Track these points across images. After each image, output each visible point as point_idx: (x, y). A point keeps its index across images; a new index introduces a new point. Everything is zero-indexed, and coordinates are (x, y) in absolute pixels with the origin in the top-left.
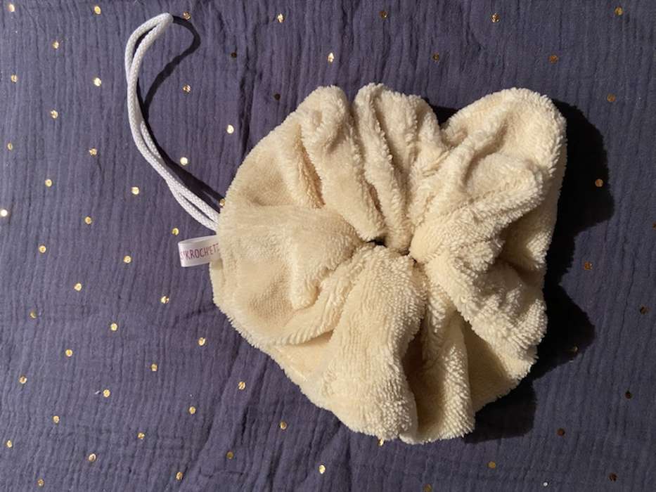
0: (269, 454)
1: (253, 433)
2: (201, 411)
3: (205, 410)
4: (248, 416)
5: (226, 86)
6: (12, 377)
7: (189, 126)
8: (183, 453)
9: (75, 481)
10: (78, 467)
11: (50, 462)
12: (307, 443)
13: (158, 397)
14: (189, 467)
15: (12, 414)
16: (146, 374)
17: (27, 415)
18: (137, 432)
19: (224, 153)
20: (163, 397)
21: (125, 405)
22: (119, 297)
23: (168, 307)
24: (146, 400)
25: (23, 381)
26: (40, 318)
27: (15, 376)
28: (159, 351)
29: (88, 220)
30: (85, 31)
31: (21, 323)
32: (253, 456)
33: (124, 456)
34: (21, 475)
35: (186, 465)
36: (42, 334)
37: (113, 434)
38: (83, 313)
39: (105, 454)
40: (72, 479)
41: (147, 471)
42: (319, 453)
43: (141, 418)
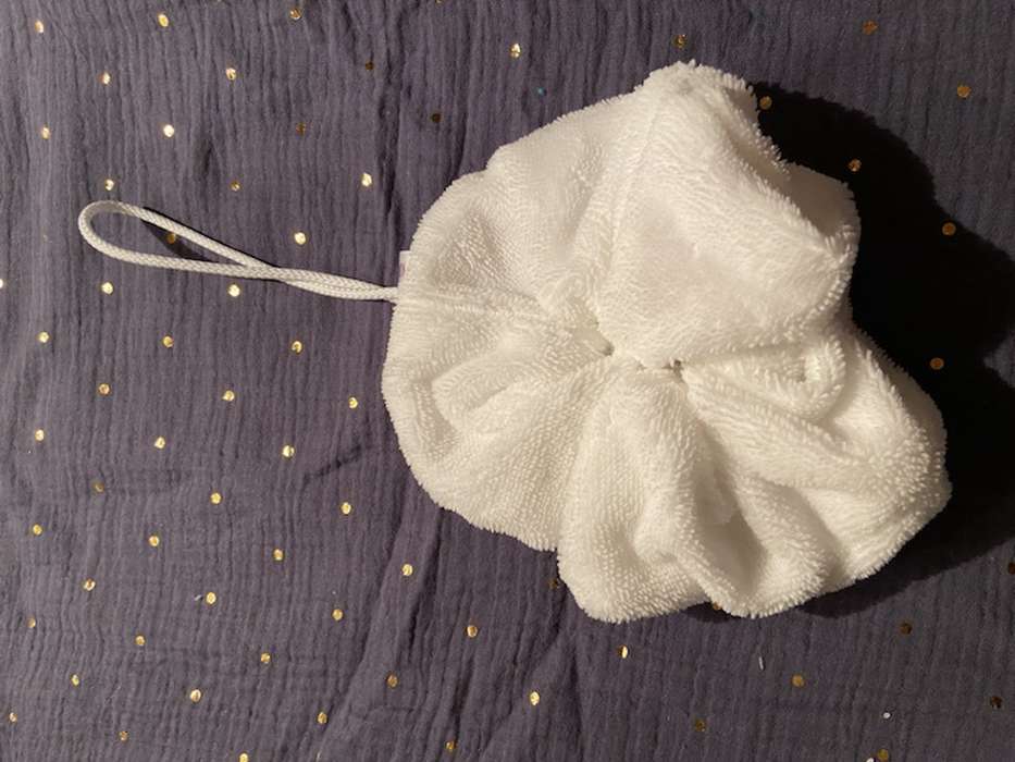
0: (451, 675)
1: (426, 646)
2: (351, 615)
3: (356, 612)
4: (418, 618)
5: (357, 115)
6: (74, 581)
7: (305, 182)
8: (325, 683)
9: (173, 731)
10: (175, 711)
11: (134, 705)
12: (510, 657)
13: (286, 599)
14: (335, 702)
15: (77, 636)
16: (266, 566)
17: (98, 636)
18: (259, 654)
19: (359, 218)
20: (294, 599)
21: (239, 614)
22: (221, 454)
23: (293, 461)
24: (269, 605)
25: (89, 586)
26: (110, 491)
27: (78, 580)
28: (284, 528)
29: (167, 341)
30: (147, 55)
31: (82, 501)
32: (428, 680)
33: (242, 691)
34: (95, 726)
35: (332, 700)
36: (113, 514)
37: (224, 658)
38: (170, 480)
39: (214, 689)
40: (168, 728)
41: (274, 713)
42: (528, 673)
43: (263, 631)
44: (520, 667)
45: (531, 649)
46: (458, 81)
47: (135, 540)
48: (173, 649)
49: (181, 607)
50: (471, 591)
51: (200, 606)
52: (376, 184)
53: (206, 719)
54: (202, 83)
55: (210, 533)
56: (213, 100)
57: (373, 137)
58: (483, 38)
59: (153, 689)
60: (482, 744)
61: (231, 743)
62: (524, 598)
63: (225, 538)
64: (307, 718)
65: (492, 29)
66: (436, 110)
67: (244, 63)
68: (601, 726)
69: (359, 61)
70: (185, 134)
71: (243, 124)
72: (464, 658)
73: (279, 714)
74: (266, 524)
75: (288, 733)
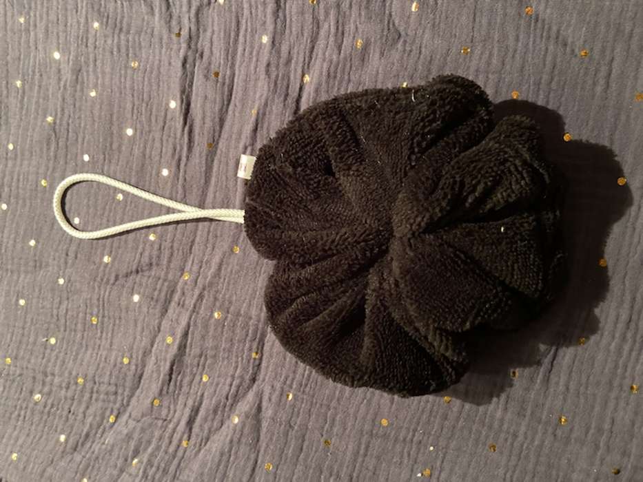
44: (230, 400)
45: (237, 392)
46: (230, 54)
47: (11, 300)
48: (27, 368)
49: (35, 343)
50: (206, 356)
51: (45, 345)
52: (178, 108)
53: (43, 412)
54: (79, 28)
55: (55, 302)
56: (84, 40)
57: (178, 80)
58: (246, 30)
59: (13, 391)
60: (203, 444)
61: (56, 427)
62: (237, 362)
63: (64, 306)
64: (103, 418)
65: (252, 24)
66: (217, 70)
67: (105, 20)
68: (271, 439)
69: (172, 30)
70: (66, 58)
71: (101, 56)
72: (199, 394)
73: (87, 414)
74: (88, 302)
75: (91, 425)
